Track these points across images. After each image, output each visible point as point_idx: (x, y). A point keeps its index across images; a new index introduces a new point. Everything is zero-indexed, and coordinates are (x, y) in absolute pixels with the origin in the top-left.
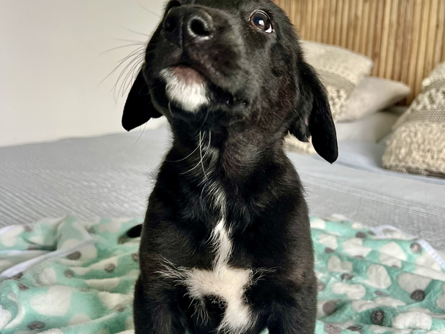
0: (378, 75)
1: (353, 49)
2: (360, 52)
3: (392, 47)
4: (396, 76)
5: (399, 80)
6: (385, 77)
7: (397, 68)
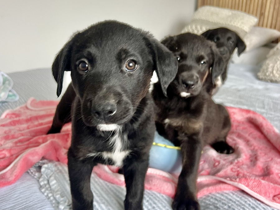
0: (262, 26)
1: (249, 13)
2: (252, 14)
3: (272, 10)
4: (273, 26)
5: (275, 28)
6: (266, 26)
7: (274, 22)
